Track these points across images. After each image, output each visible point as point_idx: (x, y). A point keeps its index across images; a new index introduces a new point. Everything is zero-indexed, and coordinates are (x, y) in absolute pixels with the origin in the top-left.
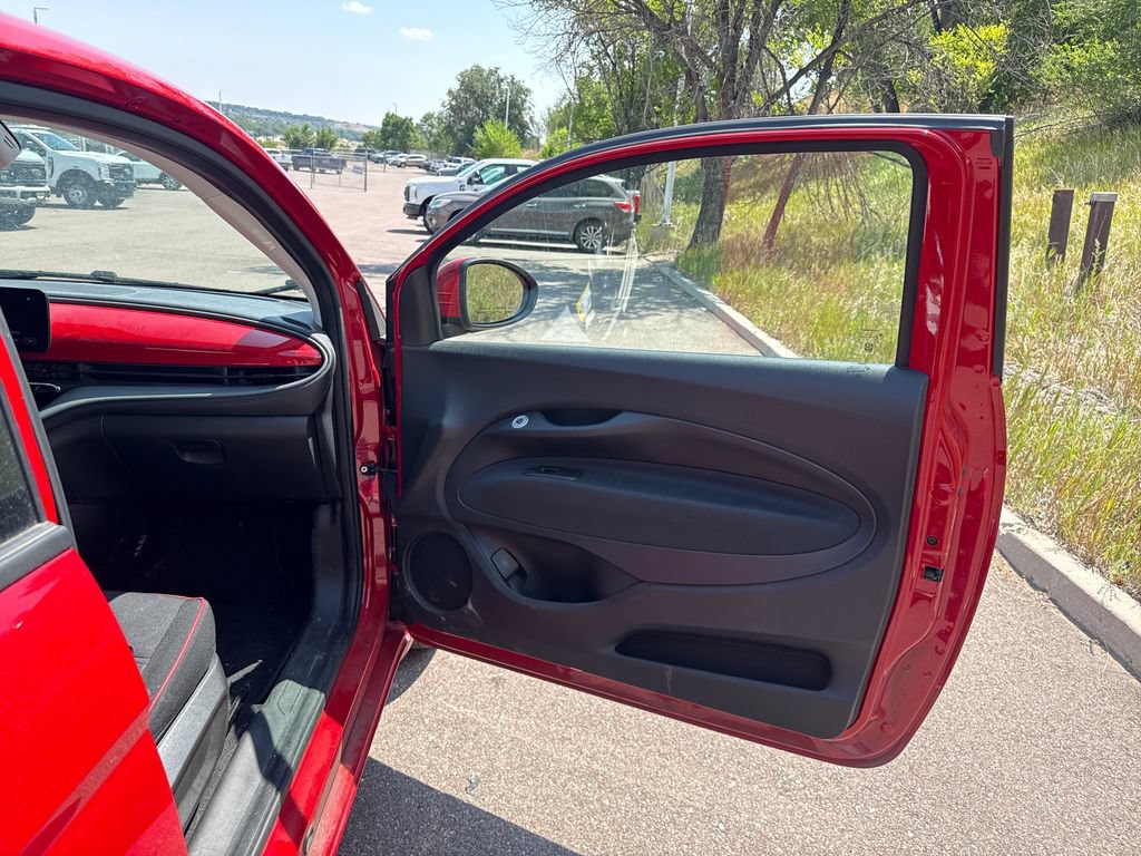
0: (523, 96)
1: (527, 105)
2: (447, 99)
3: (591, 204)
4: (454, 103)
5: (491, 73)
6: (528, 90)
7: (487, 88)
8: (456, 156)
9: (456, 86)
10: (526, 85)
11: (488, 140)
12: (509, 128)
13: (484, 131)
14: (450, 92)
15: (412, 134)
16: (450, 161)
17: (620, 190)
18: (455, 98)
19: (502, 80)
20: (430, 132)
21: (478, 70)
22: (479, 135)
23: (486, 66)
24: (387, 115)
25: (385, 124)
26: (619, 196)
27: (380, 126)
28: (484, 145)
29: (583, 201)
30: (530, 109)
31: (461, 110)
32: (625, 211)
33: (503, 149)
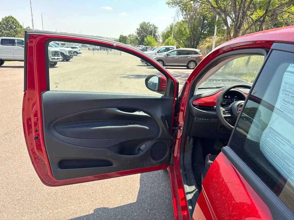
0: (156, 29)
1: (157, 31)
2: (136, 31)
3: (192, 57)
4: (138, 31)
5: (148, 23)
6: (157, 28)
7: (147, 27)
8: (139, 45)
9: (139, 27)
10: (157, 26)
11: (148, 41)
12: (153, 37)
13: (147, 39)
14: (137, 29)
15: (127, 40)
16: (138, 46)
17: (199, 52)
18: (139, 30)
19: (151, 25)
20: (130, 39)
21: (145, 23)
22: (145, 40)
23: (147, 22)
24: (121, 35)
25: (120, 38)
26: (199, 54)
27: (119, 38)
28: (147, 42)
29: (190, 56)
30: (158, 32)
31: (140, 33)
32: (201, 58)
33: (152, 43)
